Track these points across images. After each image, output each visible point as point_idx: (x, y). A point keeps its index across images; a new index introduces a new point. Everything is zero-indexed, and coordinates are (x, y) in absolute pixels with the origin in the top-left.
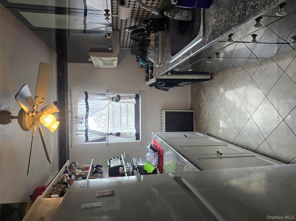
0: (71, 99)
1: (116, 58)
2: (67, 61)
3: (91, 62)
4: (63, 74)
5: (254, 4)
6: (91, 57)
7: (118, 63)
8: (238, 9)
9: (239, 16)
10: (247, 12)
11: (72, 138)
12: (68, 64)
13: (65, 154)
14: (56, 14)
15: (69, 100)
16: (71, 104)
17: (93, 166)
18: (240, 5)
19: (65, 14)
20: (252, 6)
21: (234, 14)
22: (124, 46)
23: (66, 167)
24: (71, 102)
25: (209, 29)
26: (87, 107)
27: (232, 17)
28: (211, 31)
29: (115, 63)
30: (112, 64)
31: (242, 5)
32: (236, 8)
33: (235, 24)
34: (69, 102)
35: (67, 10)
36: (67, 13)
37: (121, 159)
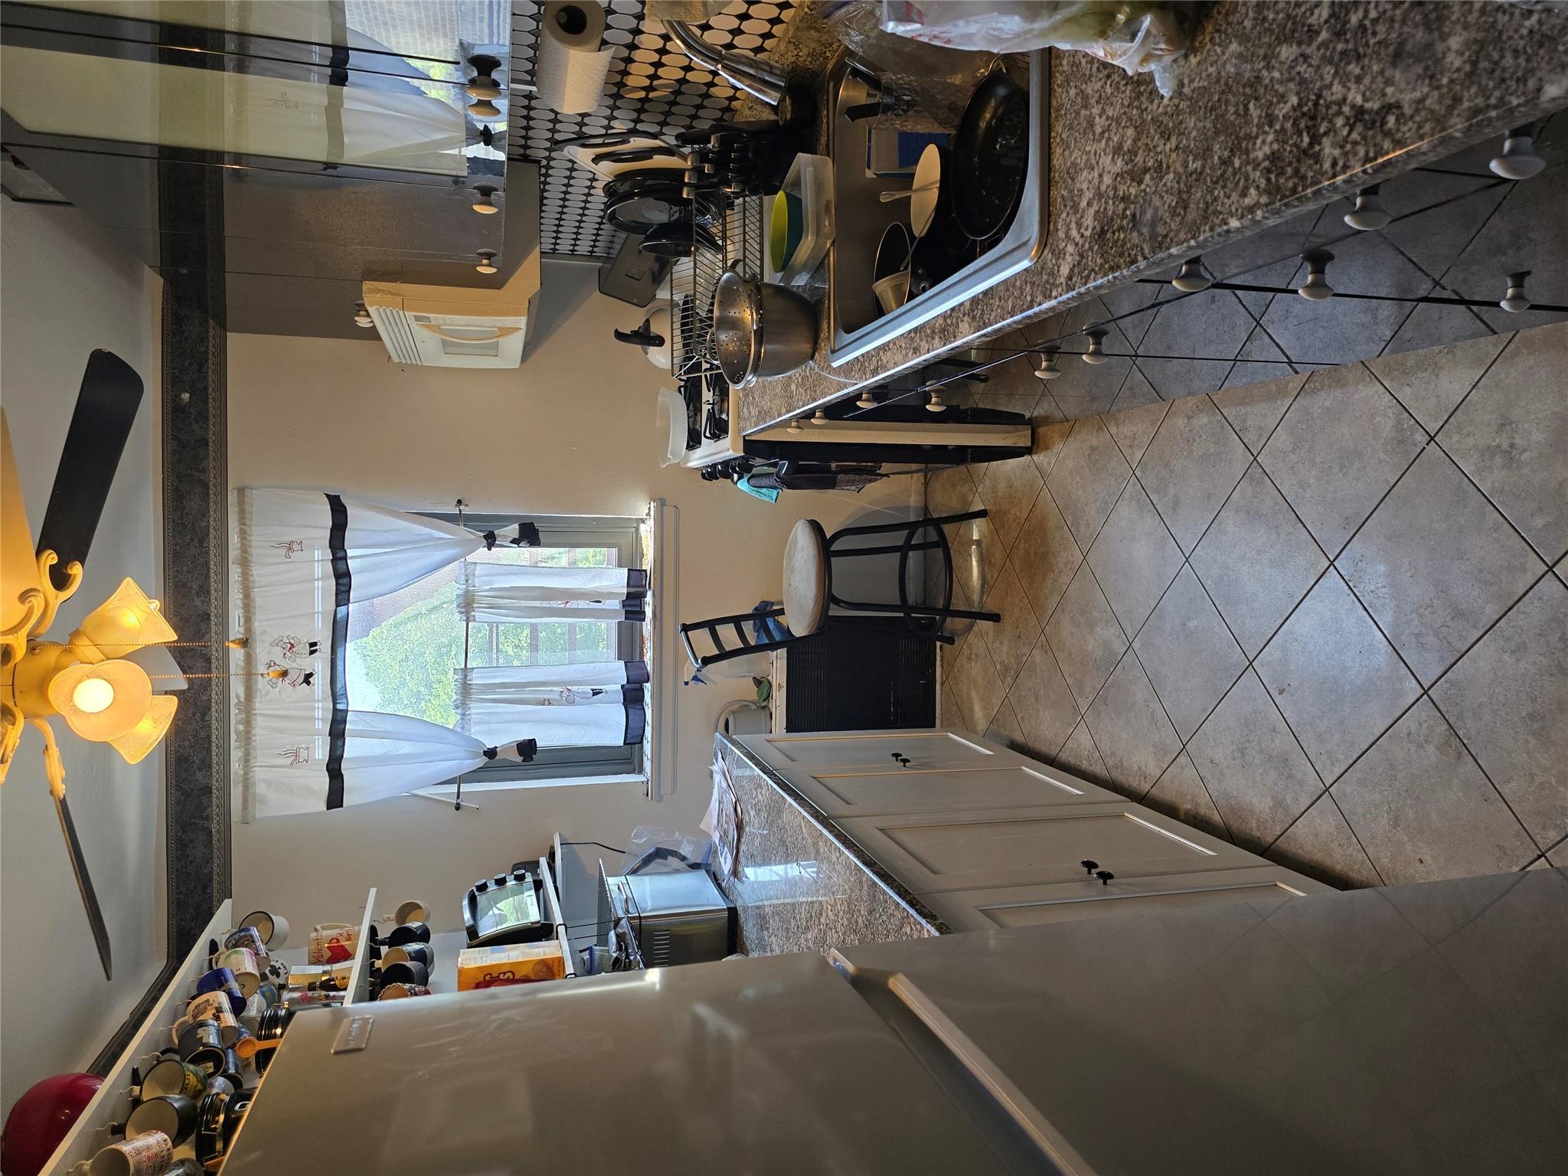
0: (243, 535)
1: (522, 322)
2: (223, 327)
3: (372, 334)
4: (201, 396)
5: (1374, 105)
6: (371, 310)
7: (530, 347)
8: (1271, 120)
9: (1273, 157)
10: (1326, 142)
11: (246, 788)
12: (232, 338)
13: (208, 861)
14: (161, 61)
15: (234, 539)
16: (245, 562)
17: (373, 931)
18: (1283, 98)
19: (219, 65)
20: (1359, 112)
21: (1240, 145)
22: (565, 246)
23: (213, 947)
24: (245, 550)
25: (1075, 208)
26: (342, 577)
27: (1225, 162)
28: (1089, 221)
29: (514, 344)
30: (493, 350)
31: (1294, 100)
32: (1254, 111)
33: (1248, 201)
34: (234, 552)
35: (231, 45)
36: (230, 61)
37: (538, 885)
